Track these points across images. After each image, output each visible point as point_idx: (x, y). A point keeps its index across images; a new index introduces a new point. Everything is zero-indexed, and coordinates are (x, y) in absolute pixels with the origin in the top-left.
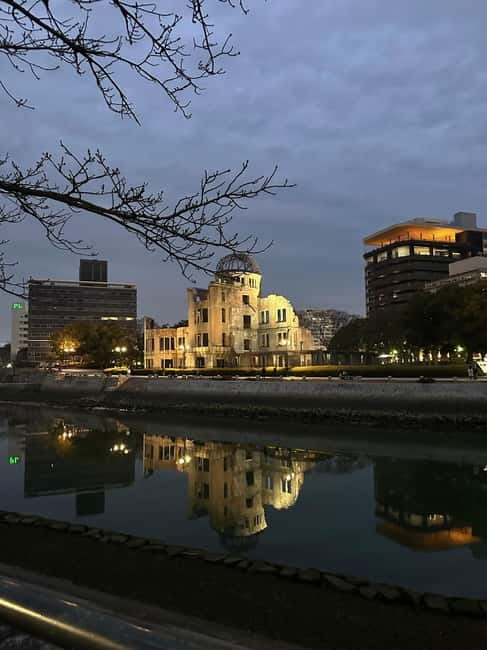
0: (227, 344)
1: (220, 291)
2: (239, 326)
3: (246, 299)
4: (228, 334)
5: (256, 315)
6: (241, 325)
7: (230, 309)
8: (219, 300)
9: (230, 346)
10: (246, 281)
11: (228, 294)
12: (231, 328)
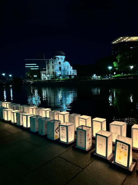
0: (54, 74)
1: (52, 61)
2: (58, 70)
3: (60, 63)
4: (54, 72)
5: (63, 67)
6: (58, 69)
7: (55, 65)
8: (52, 63)
9: (55, 75)
10: (60, 58)
11: (54, 62)
12: (55, 70)
